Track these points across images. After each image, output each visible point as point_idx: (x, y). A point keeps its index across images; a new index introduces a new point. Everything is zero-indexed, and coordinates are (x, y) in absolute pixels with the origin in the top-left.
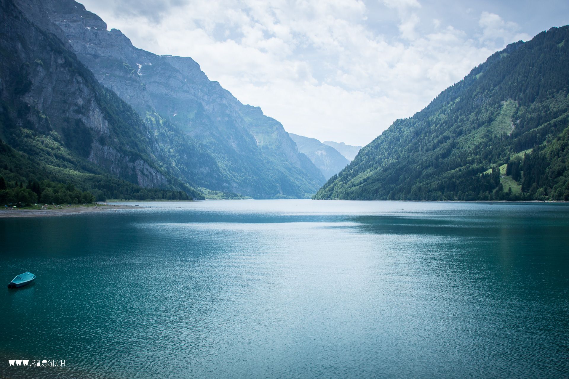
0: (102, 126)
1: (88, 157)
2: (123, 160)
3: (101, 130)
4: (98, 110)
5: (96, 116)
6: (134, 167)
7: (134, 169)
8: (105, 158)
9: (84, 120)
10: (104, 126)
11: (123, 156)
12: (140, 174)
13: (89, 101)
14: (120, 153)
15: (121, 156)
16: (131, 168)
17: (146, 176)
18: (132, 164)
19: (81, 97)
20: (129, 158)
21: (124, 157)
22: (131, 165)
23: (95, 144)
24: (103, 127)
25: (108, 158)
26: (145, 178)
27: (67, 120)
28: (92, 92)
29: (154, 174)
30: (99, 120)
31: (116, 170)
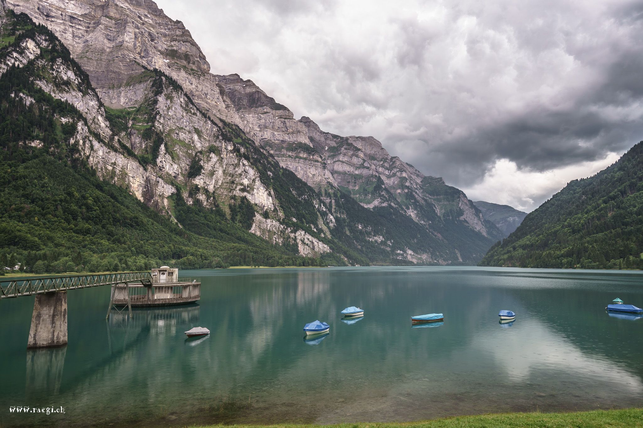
0: (266, 202)
1: (250, 229)
2: (285, 231)
3: (266, 205)
4: (262, 188)
5: (260, 194)
6: (295, 237)
7: (295, 239)
8: (268, 229)
9: (249, 197)
10: (268, 202)
11: (286, 227)
12: (300, 243)
13: (254, 181)
14: (283, 225)
15: (284, 227)
16: (293, 238)
17: (307, 245)
18: (293, 234)
19: (246, 178)
20: (290, 229)
21: (287, 229)
22: (292, 235)
23: (258, 217)
24: (267, 203)
25: (271, 230)
26: (306, 247)
27: (234, 197)
28: (256, 173)
29: (316, 243)
30: (263, 197)
31: (279, 240)
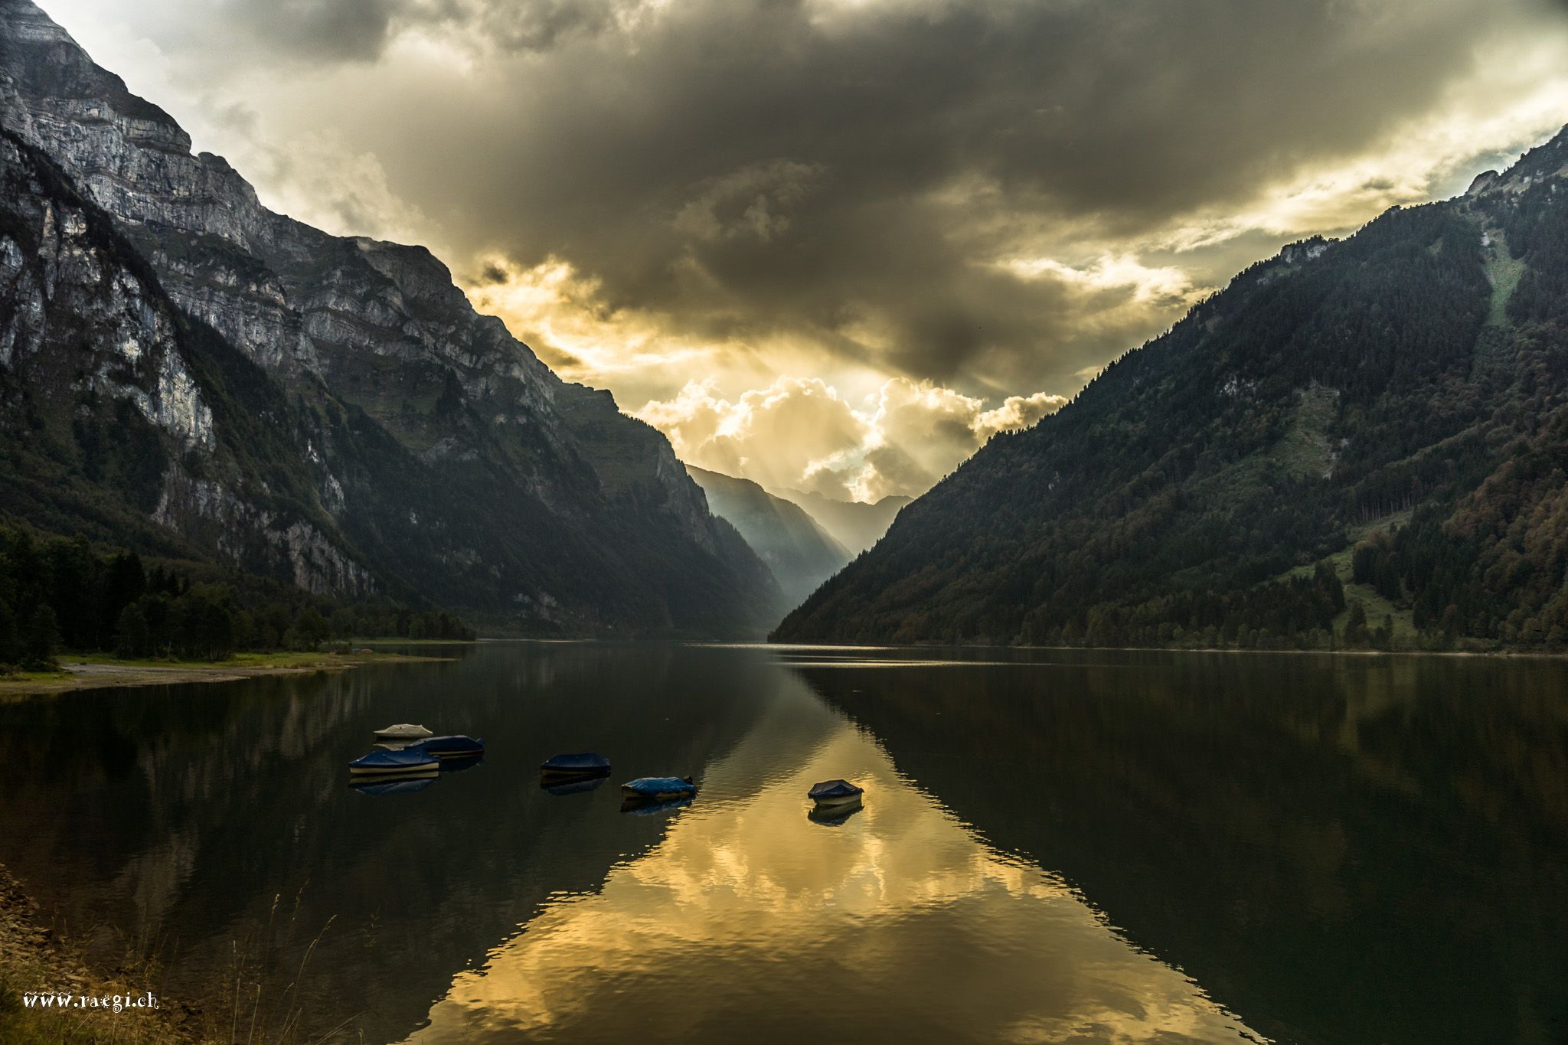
0: (193, 423)
1: (153, 511)
2: (252, 523)
3: (191, 434)
4: (183, 376)
5: (178, 395)
6: (286, 543)
7: (285, 549)
8: (201, 514)
9: (144, 405)
10: (200, 424)
11: (253, 510)
12: (301, 563)
13: (158, 349)
14: (244, 503)
15: (247, 510)
16: (276, 546)
17: (319, 568)
18: (278, 534)
19: (134, 336)
20: (269, 517)
21: (257, 515)
22: (274, 537)
23: (173, 473)
24: (197, 426)
25: (210, 517)
26: (315, 575)
27: (90, 399)
28: (168, 325)
29: (339, 565)
30: (185, 406)
31: (232, 552)
